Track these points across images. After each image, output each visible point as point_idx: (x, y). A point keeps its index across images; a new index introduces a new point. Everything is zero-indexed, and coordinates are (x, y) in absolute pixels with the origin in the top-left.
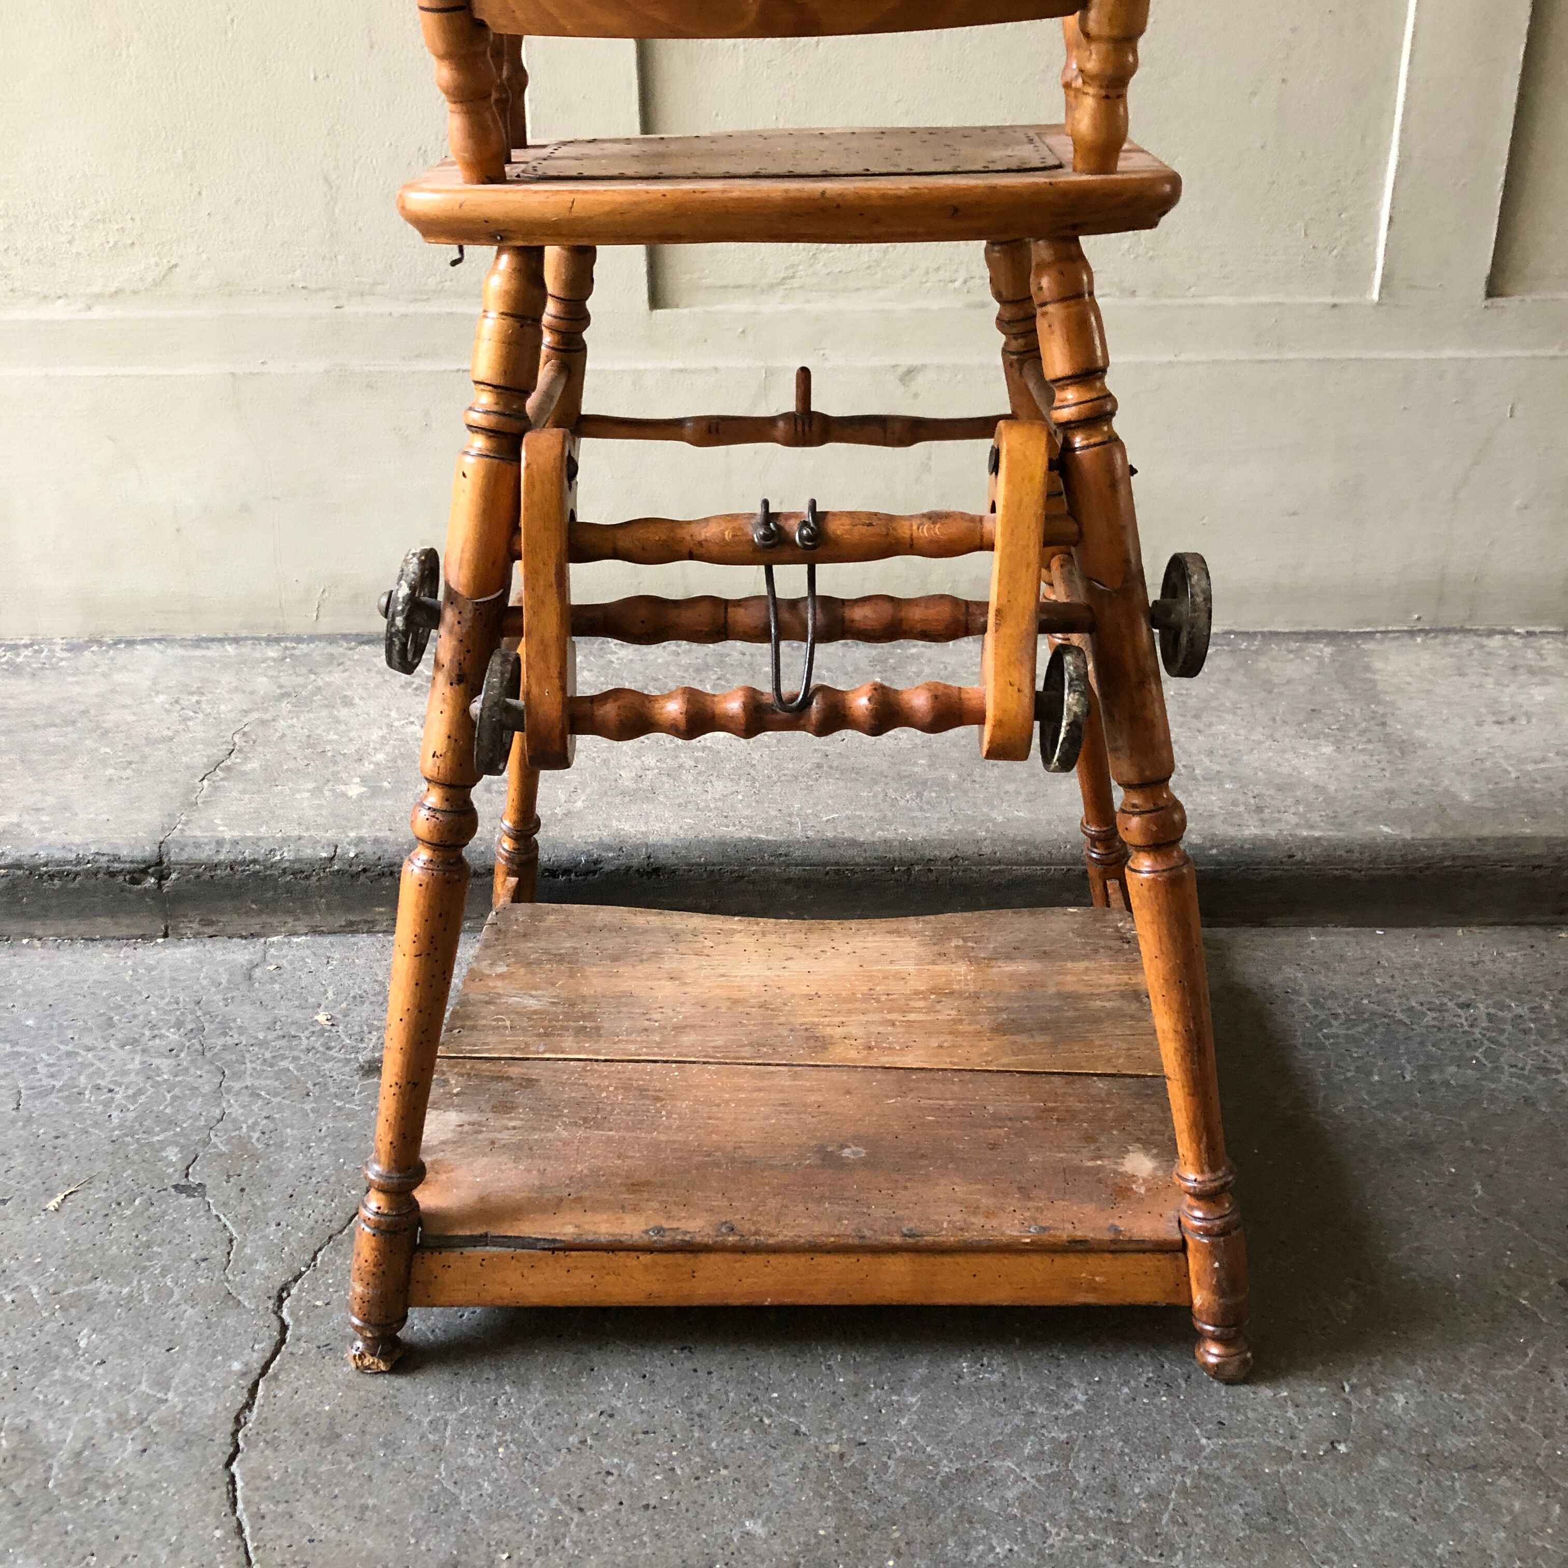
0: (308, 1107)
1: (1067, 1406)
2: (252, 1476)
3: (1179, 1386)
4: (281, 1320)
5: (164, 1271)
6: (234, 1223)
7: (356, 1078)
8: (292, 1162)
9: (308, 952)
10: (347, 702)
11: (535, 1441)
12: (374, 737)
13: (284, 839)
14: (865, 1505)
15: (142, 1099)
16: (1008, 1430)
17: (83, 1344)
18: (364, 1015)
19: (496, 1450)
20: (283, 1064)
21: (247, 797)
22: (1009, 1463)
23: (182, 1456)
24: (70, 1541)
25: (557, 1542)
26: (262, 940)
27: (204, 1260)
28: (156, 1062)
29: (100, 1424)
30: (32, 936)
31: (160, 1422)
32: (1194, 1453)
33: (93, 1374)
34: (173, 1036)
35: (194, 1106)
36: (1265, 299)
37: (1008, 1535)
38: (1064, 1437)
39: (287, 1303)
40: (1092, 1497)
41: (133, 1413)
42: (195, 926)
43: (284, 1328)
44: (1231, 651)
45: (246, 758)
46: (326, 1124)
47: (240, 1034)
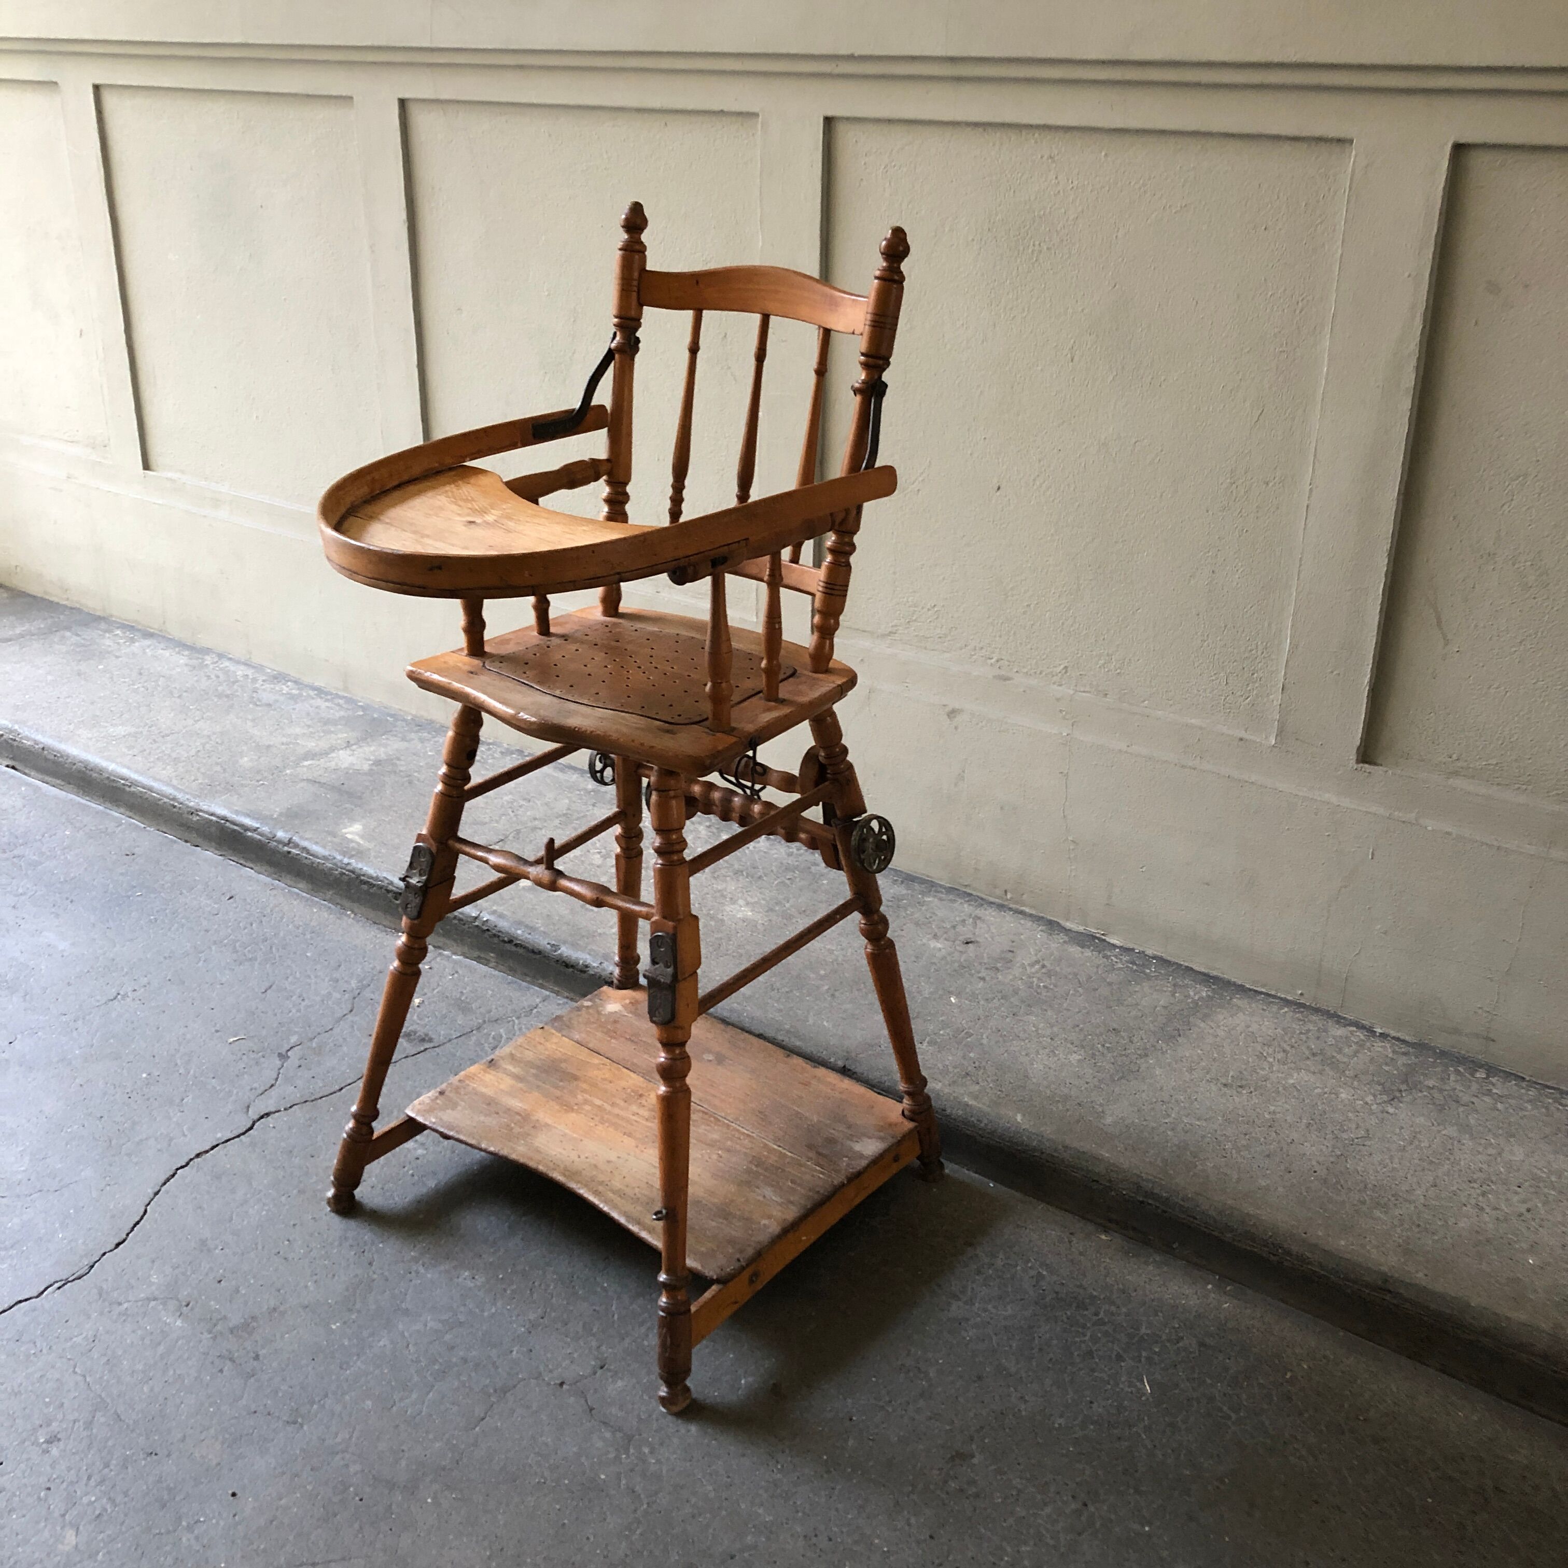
1: (482, 1310)
2: (182, 1176)
4: (253, 1125)
5: (237, 1087)
6: (282, 1079)
8: (330, 1063)
15: (310, 1009)
18: (435, 1007)
19: (263, 1211)
22: (430, 1318)
26: (441, 951)
27: (256, 1089)
28: (334, 994)
30: (353, 912)
33: (175, 1115)
34: (353, 985)
35: (325, 1021)
36: (1193, 721)
39: (262, 1120)
43: (250, 1129)
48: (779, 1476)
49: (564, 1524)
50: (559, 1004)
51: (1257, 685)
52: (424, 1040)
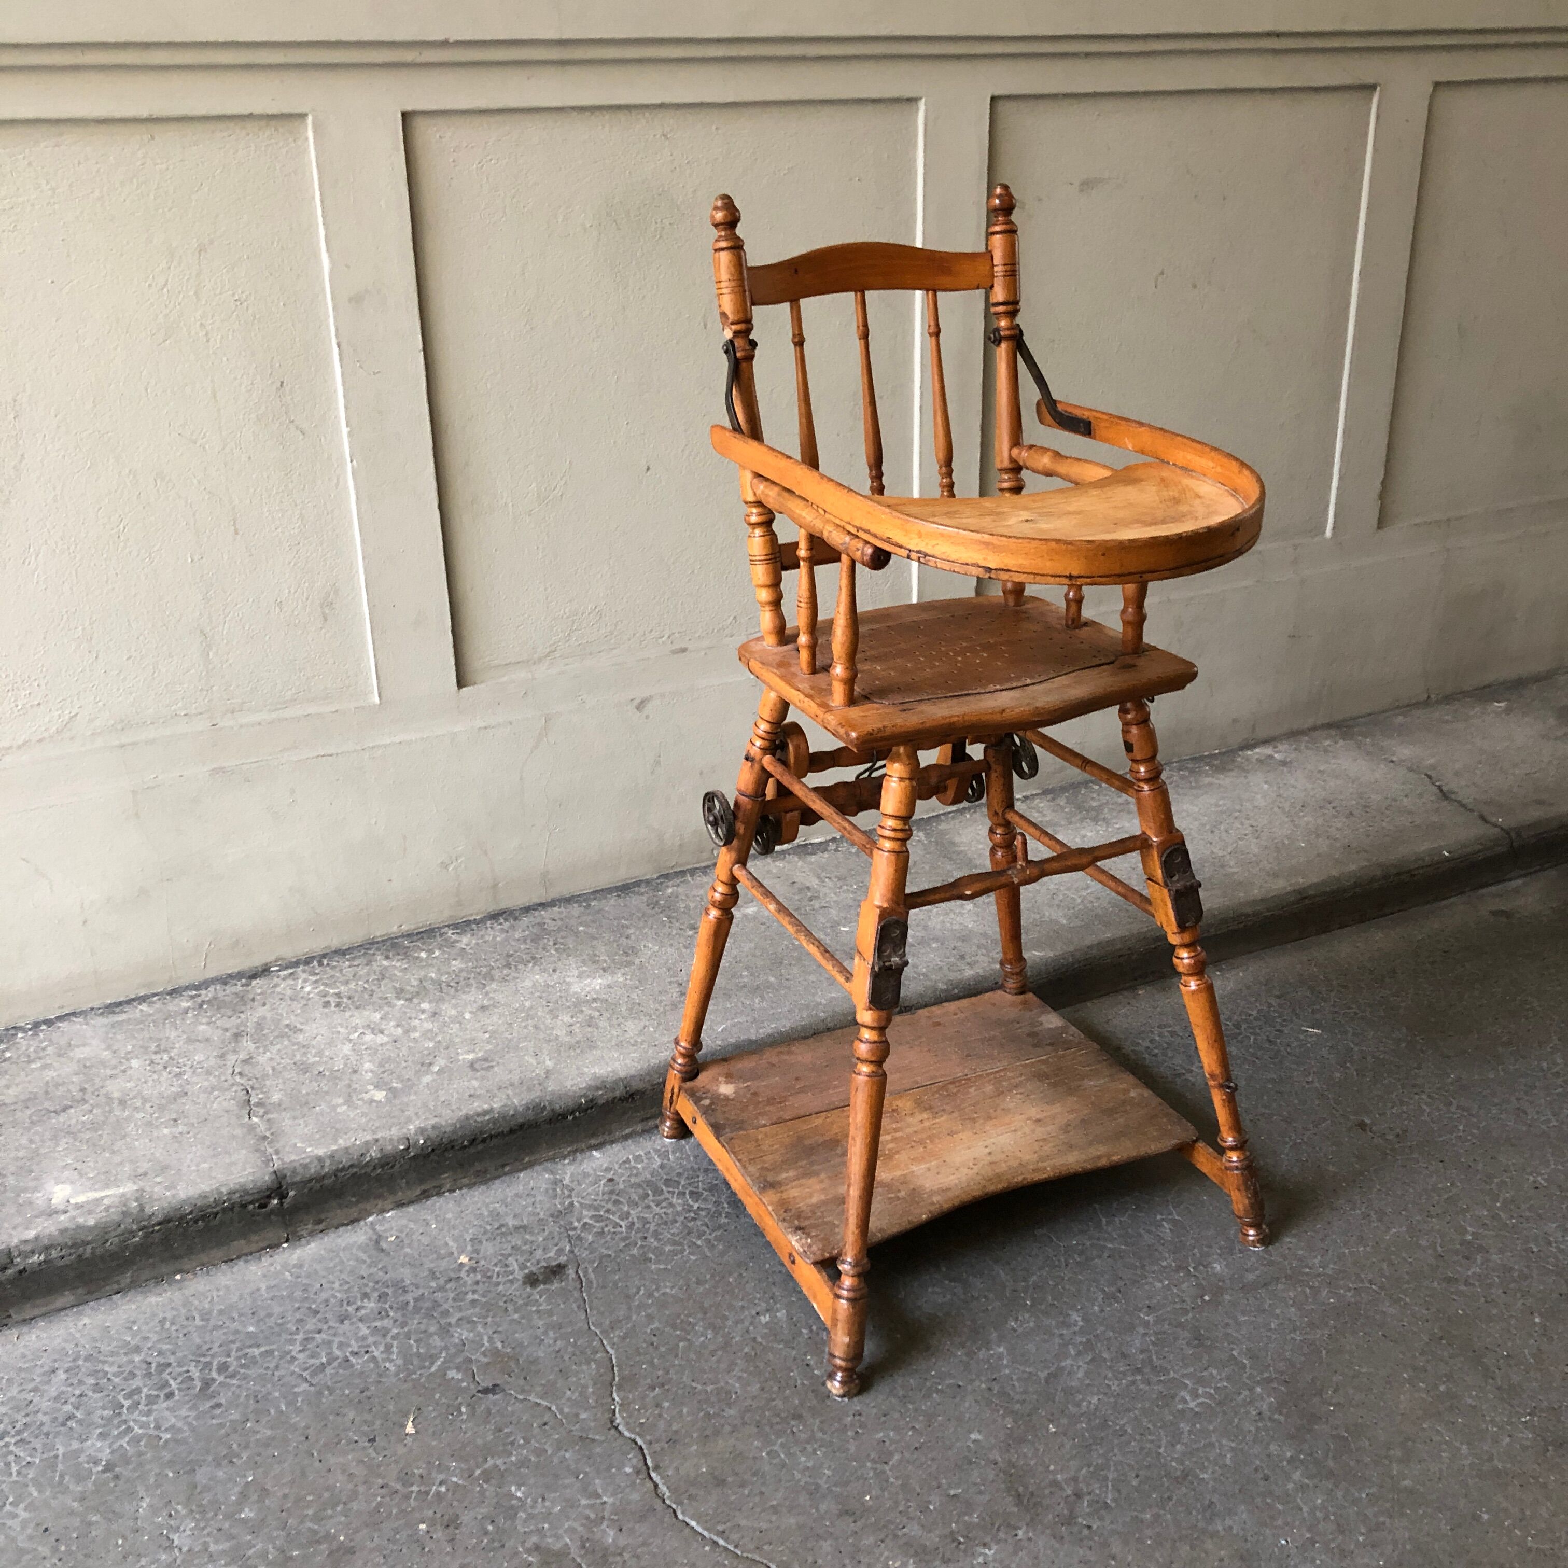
0: (515, 1317)
1: (1075, 1325)
5: (526, 1441)
6: (540, 1399)
7: (528, 1289)
8: (541, 1353)
9: (404, 1221)
10: (295, 1029)
11: (832, 1442)
12: (347, 1052)
13: (366, 1144)
14: (1018, 1406)
15: (395, 1349)
16: (1056, 1347)
17: (519, 1495)
18: (491, 1250)
19: (815, 1454)
20: (470, 1296)
21: (301, 1121)
22: (1069, 1362)
23: (646, 1524)
25: (887, 1482)
26: (362, 1223)
27: (544, 1425)
28: (378, 1324)
29: (580, 1529)
30: (181, 1272)
31: (615, 1513)
32: (1146, 1324)
33: (545, 1507)
34: (371, 1305)
35: (436, 1342)
37: (1092, 1393)
38: (1084, 1340)
39: (620, 1428)
40: (1117, 1362)
41: (592, 1516)
42: (310, 1226)
43: (634, 1441)
45: (263, 1092)
46: (538, 1323)
47: (417, 1288)
48: (1358, 1212)
49: (1384, 1335)
52: (556, 1271)
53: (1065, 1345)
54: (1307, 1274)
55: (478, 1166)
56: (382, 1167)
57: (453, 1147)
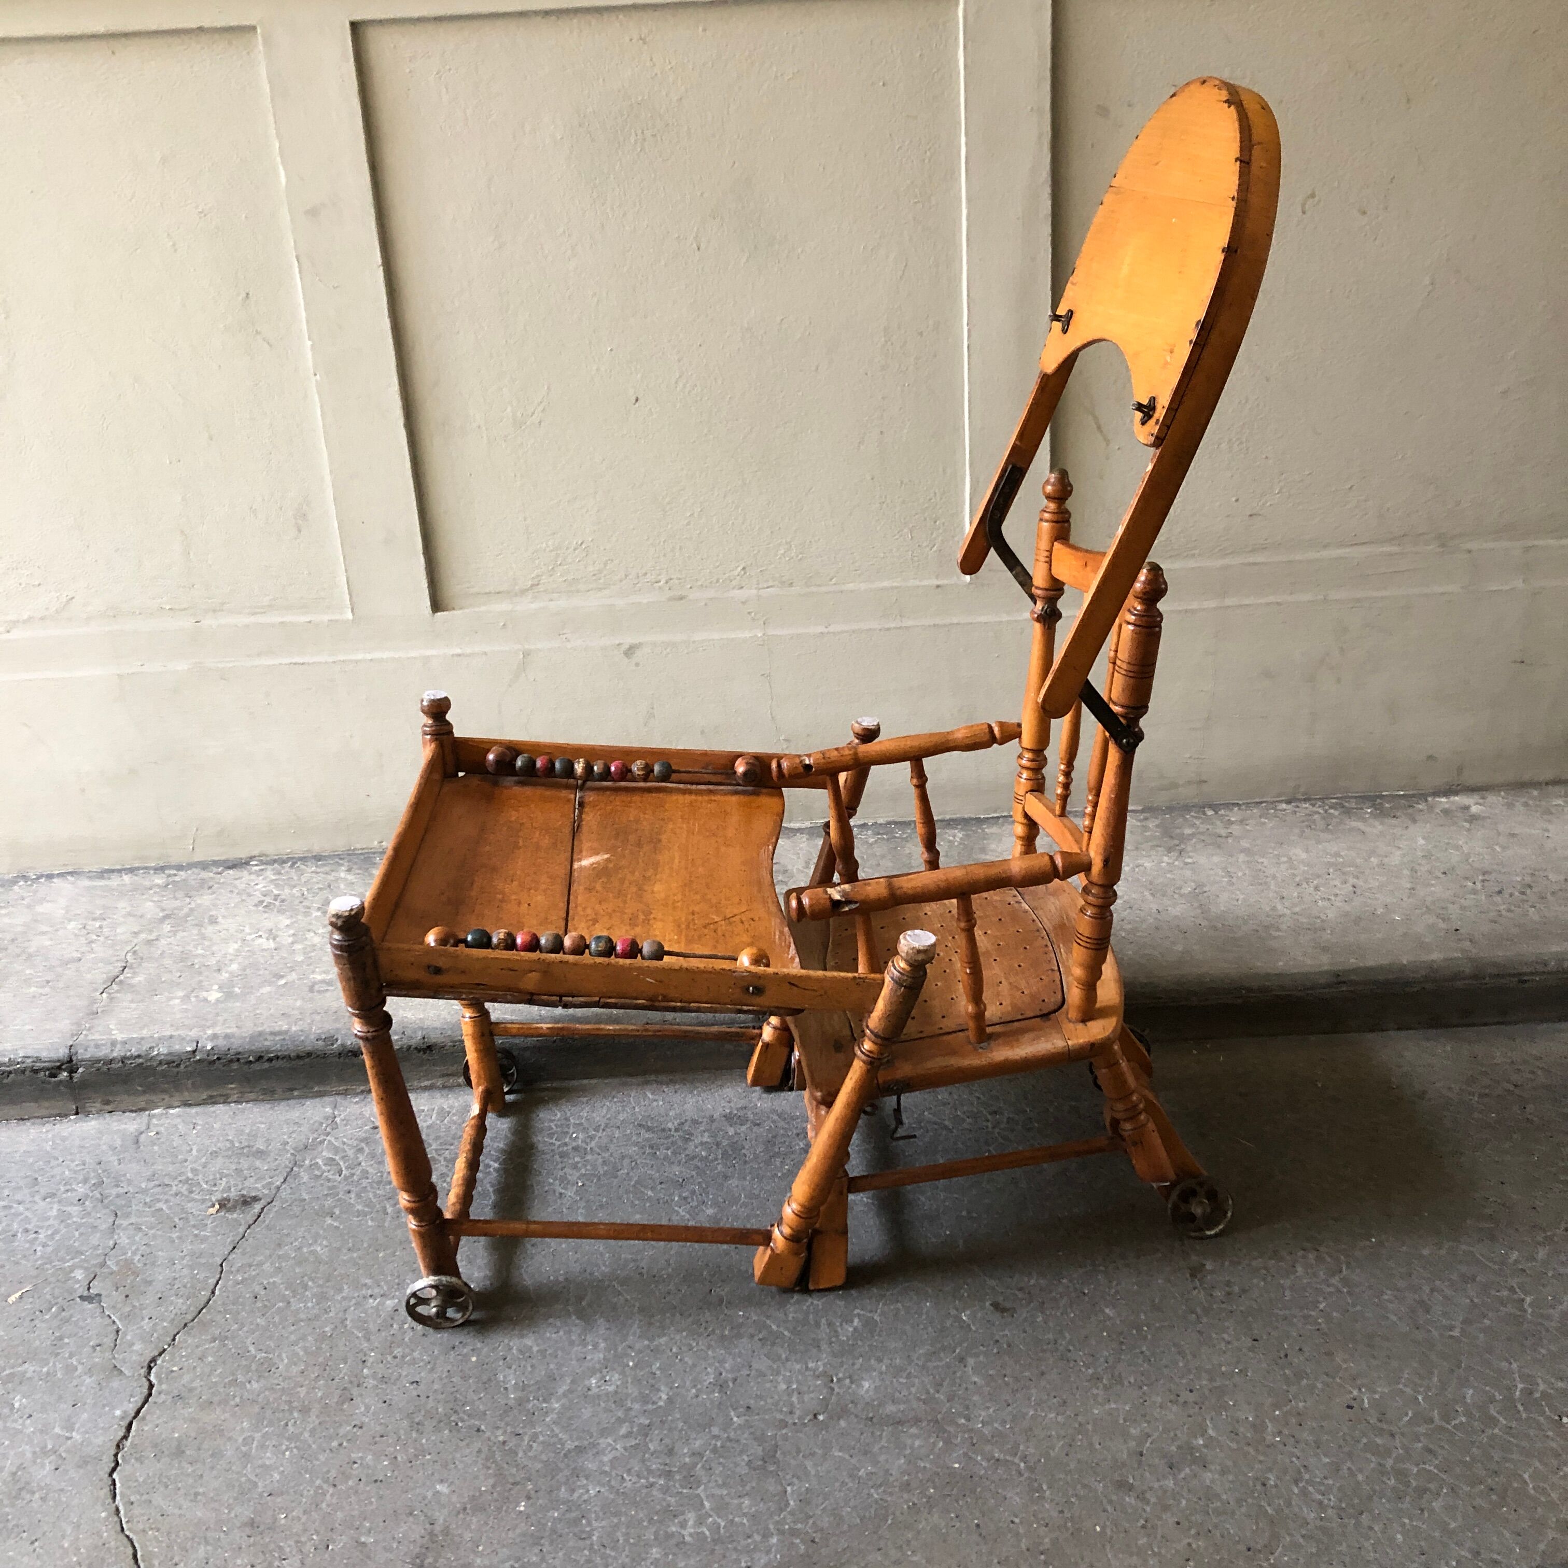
0: (175, 1235)
1: (654, 1403)
2: (126, 1480)
3: (728, 1386)
4: (149, 1380)
5: (71, 1356)
6: (120, 1320)
8: (161, 1276)
9: (179, 1120)
10: (213, 921)
11: (310, 1446)
12: (231, 951)
13: (160, 1039)
14: (514, 1471)
15: (57, 1237)
16: (613, 1420)
17: (17, 1405)
18: (218, 1167)
19: (284, 1454)
20: (159, 1205)
21: (133, 1005)
22: (610, 1440)
23: (82, 1471)
24: (10, 1525)
25: (317, 1506)
26: (147, 1113)
27: (99, 1345)
28: (69, 1209)
29: (29, 1455)
31: (68, 1451)
32: (727, 1426)
33: (23, 1424)
34: (81, 1190)
35: (95, 1239)
36: (886, 584)
37: (600, 1483)
38: (647, 1422)
39: (153, 1370)
40: (657, 1457)
41: (50, 1447)
42: (98, 1105)
43: (151, 1386)
44: (888, 840)
45: (134, 973)
46: (187, 1247)
47: (129, 1185)
48: (1090, 1371)
49: (978, 1526)
50: (356, 1103)
51: (941, 531)
52: (246, 1202)
53: (620, 1421)
54: (958, 1425)
55: (264, 1084)
56: (168, 1063)
57: (238, 1060)
